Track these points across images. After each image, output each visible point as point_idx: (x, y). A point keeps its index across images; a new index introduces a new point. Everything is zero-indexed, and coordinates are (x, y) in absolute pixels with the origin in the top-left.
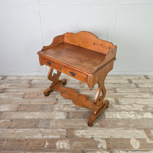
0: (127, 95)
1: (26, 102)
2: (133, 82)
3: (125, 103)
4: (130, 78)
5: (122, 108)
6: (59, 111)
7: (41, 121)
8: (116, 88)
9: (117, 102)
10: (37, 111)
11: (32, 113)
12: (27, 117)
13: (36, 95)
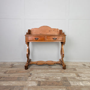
0: (84, 72)
1: (6, 75)
2: (87, 65)
3: (85, 76)
4: (84, 63)
5: (83, 79)
6: (31, 80)
7: (15, 87)
8: (75, 68)
9: (78, 76)
10: (14, 81)
11: (9, 82)
12: (4, 85)
13: (15, 71)
